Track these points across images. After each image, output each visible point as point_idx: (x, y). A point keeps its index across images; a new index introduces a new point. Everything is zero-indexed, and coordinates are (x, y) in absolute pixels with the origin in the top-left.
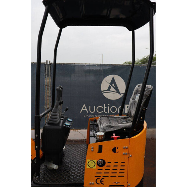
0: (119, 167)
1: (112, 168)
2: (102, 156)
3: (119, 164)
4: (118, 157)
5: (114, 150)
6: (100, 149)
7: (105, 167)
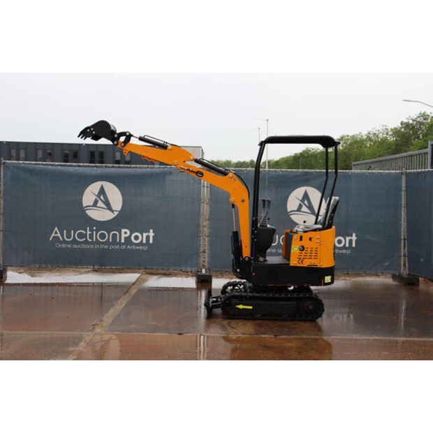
0: (314, 252)
1: (309, 252)
2: (302, 243)
3: (314, 249)
4: (313, 244)
5: (310, 239)
6: (301, 238)
7: (304, 251)
